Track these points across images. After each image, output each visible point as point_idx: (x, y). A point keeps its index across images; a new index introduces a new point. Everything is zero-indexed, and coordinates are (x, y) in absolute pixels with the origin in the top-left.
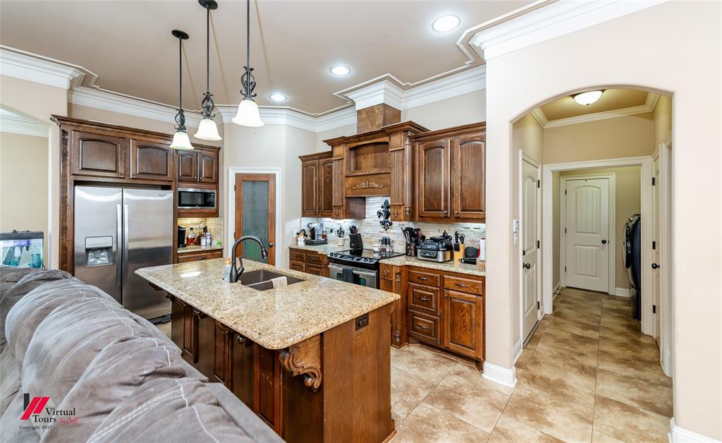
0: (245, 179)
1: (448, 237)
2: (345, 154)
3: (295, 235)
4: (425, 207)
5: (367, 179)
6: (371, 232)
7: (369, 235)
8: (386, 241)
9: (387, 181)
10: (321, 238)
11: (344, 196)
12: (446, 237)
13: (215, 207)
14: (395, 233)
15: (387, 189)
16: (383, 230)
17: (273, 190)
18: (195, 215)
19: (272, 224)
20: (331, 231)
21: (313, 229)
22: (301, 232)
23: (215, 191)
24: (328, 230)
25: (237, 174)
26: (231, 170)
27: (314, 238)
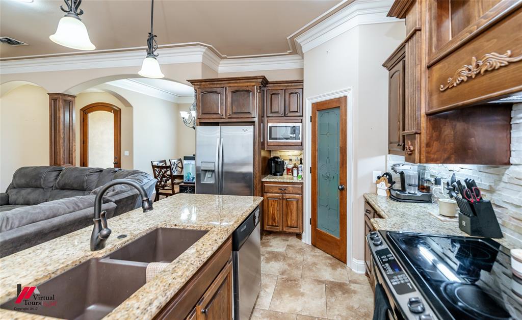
0: (319, 107)
3: (375, 179)
5: (474, 52)
10: (415, 192)
11: (423, 111)
13: (301, 141)
17: (344, 118)
18: (283, 147)
19: (343, 161)
20: (437, 182)
21: (402, 174)
22: (383, 176)
23: (300, 125)
24: (433, 180)
25: (312, 104)
26: (307, 101)
27: (403, 189)
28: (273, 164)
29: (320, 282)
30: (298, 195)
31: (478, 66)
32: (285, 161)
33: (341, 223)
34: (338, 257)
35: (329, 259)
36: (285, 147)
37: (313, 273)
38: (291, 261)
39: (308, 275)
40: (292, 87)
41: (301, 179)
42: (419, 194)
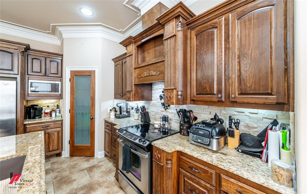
0: (76, 74)
1: (219, 120)
2: (134, 51)
3: (109, 111)
4: (196, 91)
5: (148, 69)
6: (156, 111)
7: (154, 113)
8: (165, 119)
9: (162, 69)
10: (125, 113)
11: (133, 83)
12: (217, 120)
13: (60, 93)
14: (172, 113)
15: (162, 75)
16: (164, 110)
17: (93, 81)
18: (44, 97)
19: (93, 104)
20: (132, 109)
21: (120, 107)
22: (113, 109)
23: (60, 83)
24: (131, 108)
25: (71, 71)
26: (67, 69)
27: (121, 113)
28: (32, 111)
29: (83, 170)
30: (59, 128)
31: (149, 73)
32: (43, 108)
33: (91, 136)
34: (89, 155)
35: (84, 158)
36: (46, 97)
37: (77, 169)
38: (59, 169)
39: (74, 170)
40: (52, 57)
41: (61, 118)
42: (126, 114)
